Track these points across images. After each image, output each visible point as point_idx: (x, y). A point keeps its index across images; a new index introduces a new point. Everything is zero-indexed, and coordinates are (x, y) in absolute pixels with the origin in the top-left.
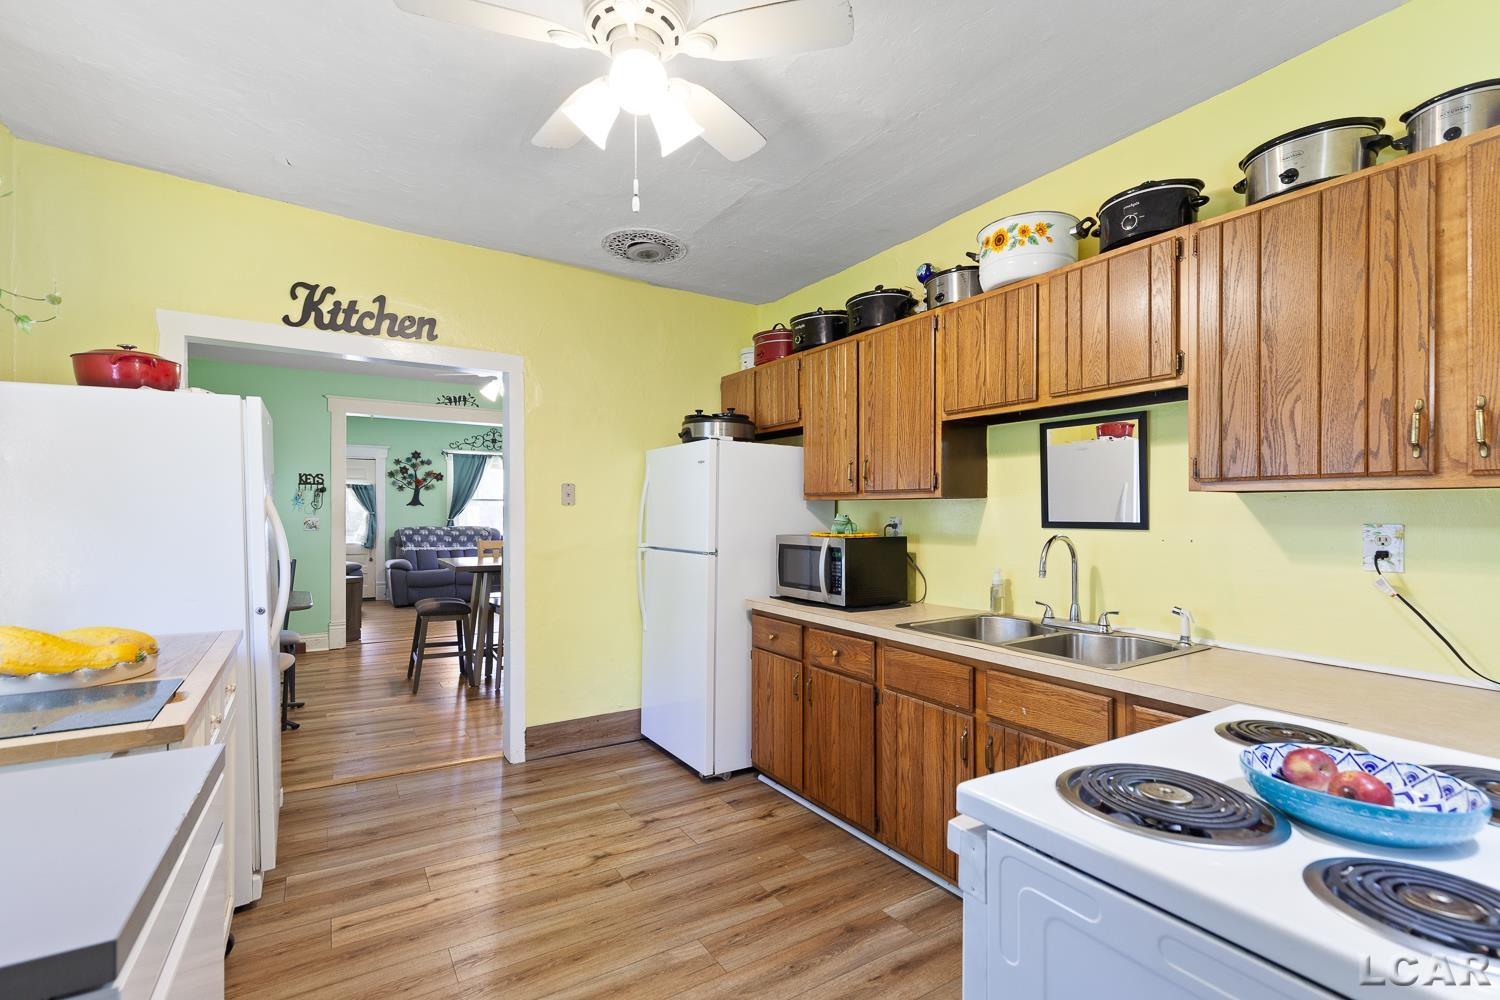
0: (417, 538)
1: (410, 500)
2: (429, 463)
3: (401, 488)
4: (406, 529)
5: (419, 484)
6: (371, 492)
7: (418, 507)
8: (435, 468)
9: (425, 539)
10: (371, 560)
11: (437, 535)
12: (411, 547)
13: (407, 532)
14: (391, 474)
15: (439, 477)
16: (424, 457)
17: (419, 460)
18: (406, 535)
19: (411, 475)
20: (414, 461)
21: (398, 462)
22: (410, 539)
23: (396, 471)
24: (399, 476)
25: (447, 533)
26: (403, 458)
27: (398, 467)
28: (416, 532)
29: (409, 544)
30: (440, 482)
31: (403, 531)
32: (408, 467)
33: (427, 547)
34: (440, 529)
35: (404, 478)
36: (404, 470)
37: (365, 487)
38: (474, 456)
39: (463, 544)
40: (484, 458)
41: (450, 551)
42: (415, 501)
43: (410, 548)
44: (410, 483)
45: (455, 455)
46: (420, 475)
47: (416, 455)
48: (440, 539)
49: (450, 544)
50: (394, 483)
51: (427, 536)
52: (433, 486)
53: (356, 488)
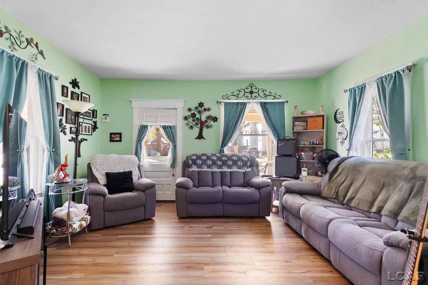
0: (199, 162)
1: (197, 135)
2: (209, 110)
3: (191, 127)
4: (193, 155)
5: (202, 124)
6: (173, 130)
7: (202, 140)
8: (213, 113)
9: (204, 162)
10: (173, 175)
11: (212, 160)
12: (195, 168)
13: (193, 157)
14: (186, 118)
15: (215, 119)
16: (206, 106)
17: (203, 108)
18: (192, 160)
19: (198, 119)
20: (200, 109)
21: (190, 110)
22: (194, 162)
23: (189, 116)
24: (191, 120)
25: (219, 159)
26: (193, 108)
27: (190, 114)
28: (199, 157)
29: (193, 166)
30: (216, 122)
31: (191, 156)
32: (196, 113)
33: (205, 169)
34: (214, 155)
35: (194, 120)
36: (193, 115)
37: (170, 127)
38: (238, 103)
39: (229, 167)
40: (245, 104)
41: (221, 172)
42: (200, 136)
43: (193, 169)
44: (197, 124)
45: (225, 103)
46: (203, 119)
47: (201, 105)
48: (214, 163)
49: (220, 167)
50: (187, 124)
51: (206, 160)
52: (211, 126)
53: (165, 128)
